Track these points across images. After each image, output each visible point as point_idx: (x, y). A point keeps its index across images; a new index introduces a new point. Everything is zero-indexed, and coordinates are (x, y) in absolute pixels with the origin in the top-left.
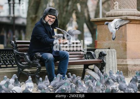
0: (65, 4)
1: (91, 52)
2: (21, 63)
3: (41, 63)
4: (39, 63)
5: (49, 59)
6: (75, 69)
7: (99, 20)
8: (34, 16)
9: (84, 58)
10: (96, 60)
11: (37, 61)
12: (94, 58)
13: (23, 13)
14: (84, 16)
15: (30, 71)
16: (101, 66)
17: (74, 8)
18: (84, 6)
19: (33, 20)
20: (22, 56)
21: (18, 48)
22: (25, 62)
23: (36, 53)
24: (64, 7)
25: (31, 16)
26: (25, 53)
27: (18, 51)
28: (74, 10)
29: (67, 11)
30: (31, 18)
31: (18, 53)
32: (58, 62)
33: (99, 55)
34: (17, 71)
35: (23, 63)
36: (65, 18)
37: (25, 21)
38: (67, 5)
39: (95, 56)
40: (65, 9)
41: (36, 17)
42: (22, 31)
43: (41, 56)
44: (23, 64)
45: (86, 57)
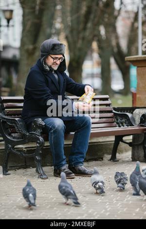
0: (81, 26)
1: (127, 114)
2: (10, 135)
3: (45, 135)
4: (41, 136)
5: (56, 127)
6: (99, 142)
7: (139, 59)
8: (31, 47)
9: (115, 123)
10: (135, 127)
11: (38, 132)
12: (132, 125)
13: (15, 40)
14: (110, 45)
15: (25, 148)
16: (143, 138)
17: (96, 33)
18: (111, 29)
19: (30, 53)
20: (11, 123)
21: (6, 110)
22: (17, 133)
23: (36, 119)
24: (79, 33)
25: (26, 47)
26: (17, 119)
27: (5, 115)
28: (95, 36)
29: (83, 39)
30: (27, 51)
31: (5, 119)
32: (74, 133)
33: (141, 119)
34: (4, 148)
35: (13, 135)
36: (80, 49)
37: (17, 53)
38: (85, 29)
39: (134, 121)
40: (81, 35)
41: (35, 49)
42: (12, 70)
43: (44, 124)
44: (14, 138)
45: (118, 121)
